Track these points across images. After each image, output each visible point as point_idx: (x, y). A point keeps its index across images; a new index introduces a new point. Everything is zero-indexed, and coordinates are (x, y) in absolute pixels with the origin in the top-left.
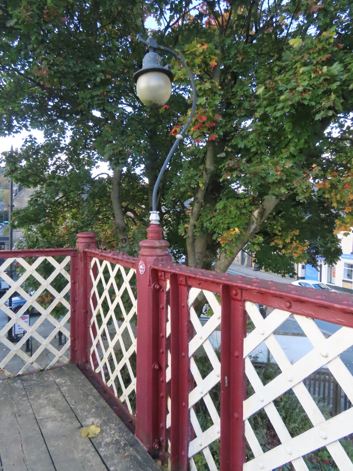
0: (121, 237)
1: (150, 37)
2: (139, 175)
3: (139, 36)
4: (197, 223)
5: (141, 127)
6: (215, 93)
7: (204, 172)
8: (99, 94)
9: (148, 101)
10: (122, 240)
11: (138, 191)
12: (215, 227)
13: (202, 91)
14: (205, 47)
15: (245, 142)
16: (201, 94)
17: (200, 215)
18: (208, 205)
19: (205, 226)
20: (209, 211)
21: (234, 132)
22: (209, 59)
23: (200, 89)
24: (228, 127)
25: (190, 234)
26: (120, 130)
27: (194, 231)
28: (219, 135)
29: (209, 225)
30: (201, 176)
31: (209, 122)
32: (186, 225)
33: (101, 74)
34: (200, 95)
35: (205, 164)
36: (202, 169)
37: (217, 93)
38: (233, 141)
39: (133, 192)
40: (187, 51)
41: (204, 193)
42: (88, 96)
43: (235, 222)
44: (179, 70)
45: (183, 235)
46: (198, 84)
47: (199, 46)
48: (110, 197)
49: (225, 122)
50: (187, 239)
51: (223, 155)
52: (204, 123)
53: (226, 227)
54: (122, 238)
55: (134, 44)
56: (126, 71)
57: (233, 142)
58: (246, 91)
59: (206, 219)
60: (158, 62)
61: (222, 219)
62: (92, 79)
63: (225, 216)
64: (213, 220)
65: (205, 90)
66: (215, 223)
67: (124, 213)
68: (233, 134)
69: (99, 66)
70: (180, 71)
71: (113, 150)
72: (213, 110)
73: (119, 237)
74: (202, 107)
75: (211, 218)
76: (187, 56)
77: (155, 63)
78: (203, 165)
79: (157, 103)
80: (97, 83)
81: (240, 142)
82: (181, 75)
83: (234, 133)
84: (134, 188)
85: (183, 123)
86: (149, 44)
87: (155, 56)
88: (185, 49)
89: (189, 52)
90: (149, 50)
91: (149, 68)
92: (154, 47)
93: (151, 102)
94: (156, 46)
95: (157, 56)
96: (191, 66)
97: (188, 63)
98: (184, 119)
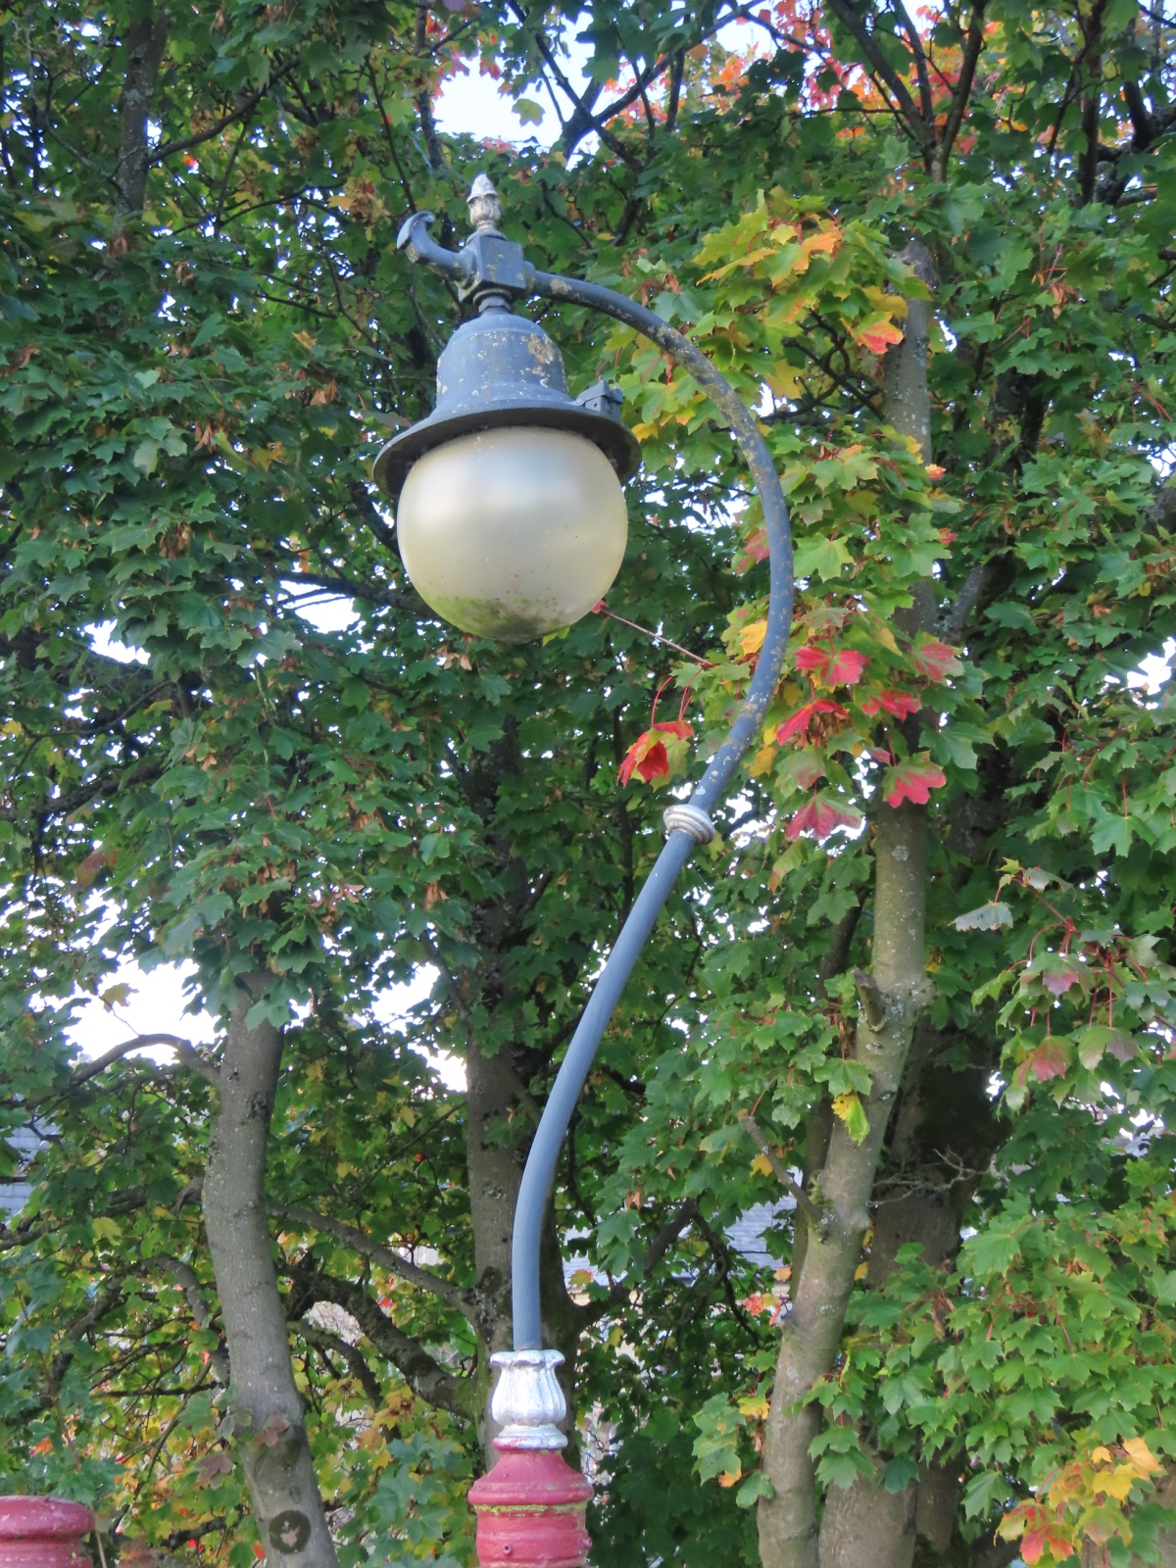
0: (270, 1504)
1: (485, 228)
2: (398, 1039)
4: (835, 1388)
5: (420, 728)
6: (909, 506)
7: (863, 1019)
8: (144, 547)
9: (476, 604)
10: (277, 1526)
11: (394, 1152)
12: (967, 1421)
13: (818, 497)
14: (826, 239)
15: (1138, 812)
16: (814, 514)
17: (850, 1330)
18: (906, 1255)
19: (892, 1407)
20: (915, 1298)
21: (1056, 747)
22: (852, 311)
23: (808, 485)
24: (1012, 717)
25: (781, 1472)
26: (276, 760)
27: (815, 1450)
28: (951, 770)
29: (918, 1401)
30: (843, 1047)
31: (877, 687)
32: (752, 1407)
33: (165, 424)
34: (808, 522)
35: (865, 960)
36: (847, 997)
37: (917, 508)
38: (1052, 808)
39: (355, 1161)
40: (713, 268)
41: (871, 1164)
42: (75, 558)
43: (1118, 1376)
44: (663, 379)
45: (727, 1482)
46: (793, 455)
47: (784, 233)
48: (192, 1199)
49: (987, 684)
50: (761, 1513)
51: (995, 915)
52: (842, 695)
53: (1047, 1413)
54: (277, 1512)
55: (369, 235)
56: (320, 398)
57: (1057, 819)
58: (1115, 488)
59: (897, 1355)
60: (538, 371)
61: (1015, 1355)
62: (105, 453)
63: (1033, 1332)
64: (946, 1362)
65: (837, 494)
66: (967, 1387)
67: (295, 1308)
68: (1045, 764)
69: (149, 378)
70: (672, 386)
71: (232, 890)
72: (898, 610)
73: (258, 1499)
74: (828, 597)
75: (933, 1352)
76: (713, 297)
77: (517, 378)
78: (853, 971)
79: (531, 612)
80: (135, 480)
81: (1105, 816)
82: (682, 410)
83: (1053, 757)
84: (362, 1131)
85: (701, 698)
86: (474, 267)
87: (518, 335)
88: (699, 258)
89: (721, 273)
90: (479, 302)
91: (478, 409)
92: (511, 284)
93: (494, 611)
94: (519, 280)
95: (528, 336)
96: (741, 353)
97: (723, 334)
98: (708, 673)
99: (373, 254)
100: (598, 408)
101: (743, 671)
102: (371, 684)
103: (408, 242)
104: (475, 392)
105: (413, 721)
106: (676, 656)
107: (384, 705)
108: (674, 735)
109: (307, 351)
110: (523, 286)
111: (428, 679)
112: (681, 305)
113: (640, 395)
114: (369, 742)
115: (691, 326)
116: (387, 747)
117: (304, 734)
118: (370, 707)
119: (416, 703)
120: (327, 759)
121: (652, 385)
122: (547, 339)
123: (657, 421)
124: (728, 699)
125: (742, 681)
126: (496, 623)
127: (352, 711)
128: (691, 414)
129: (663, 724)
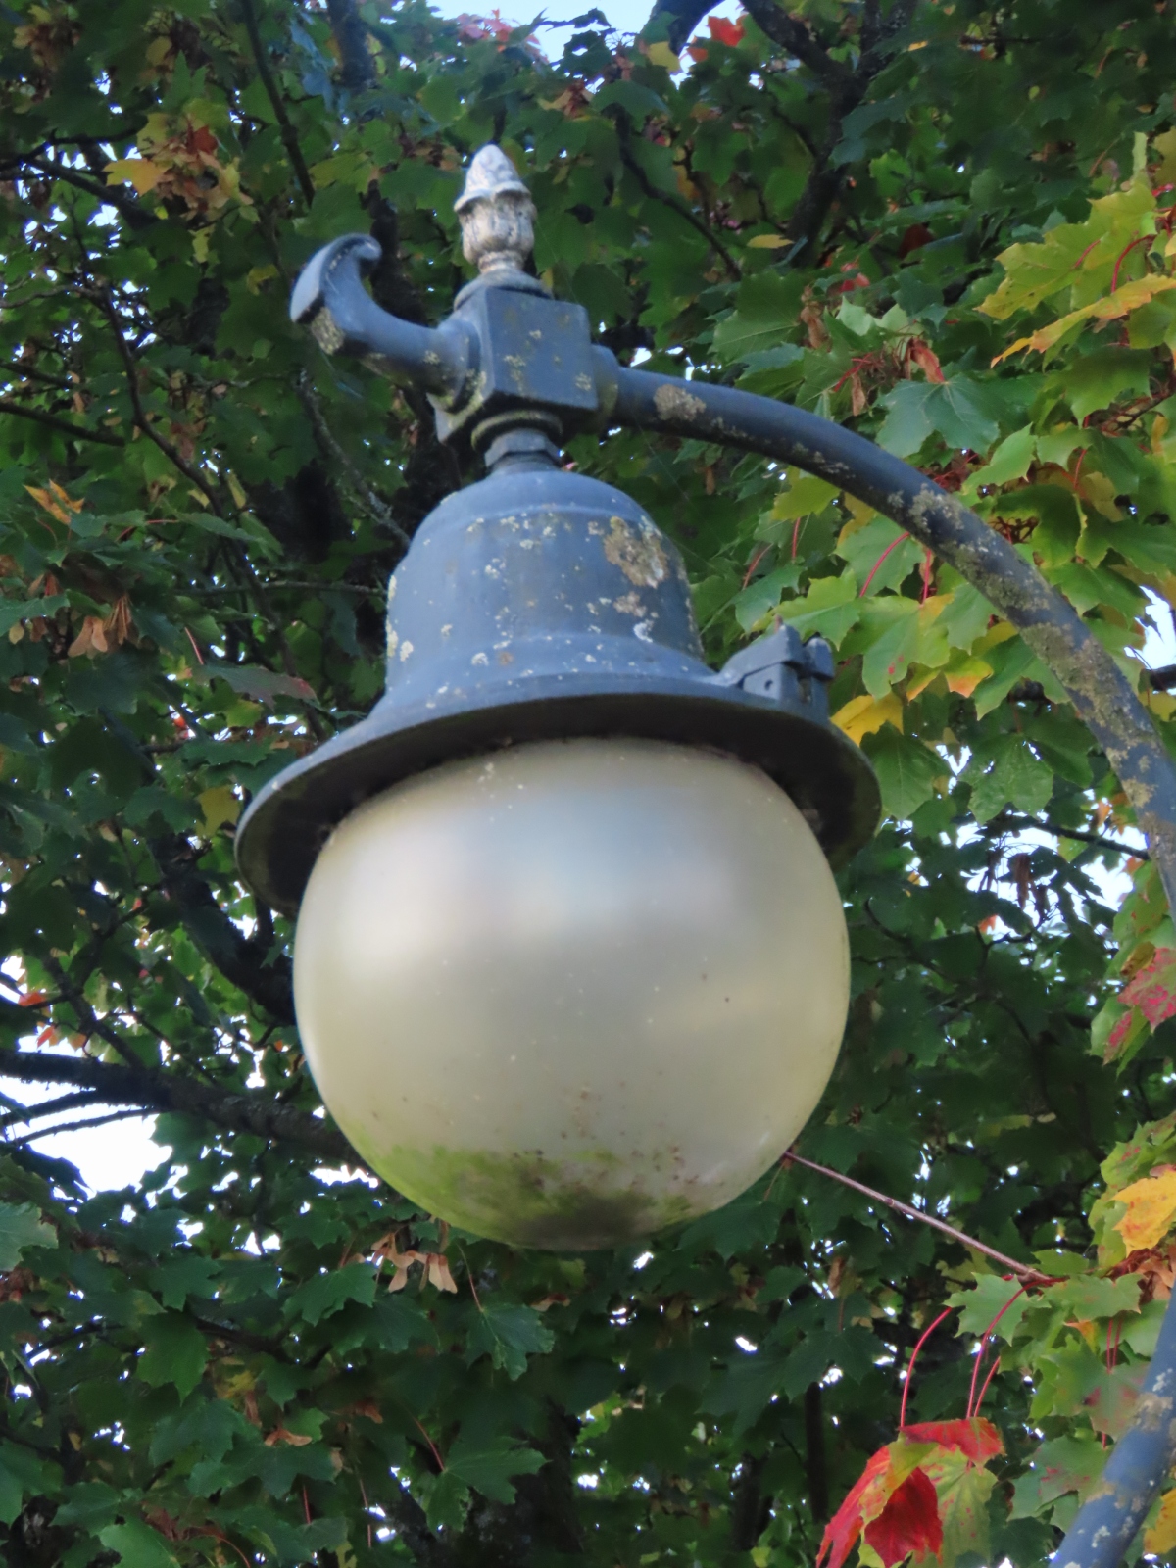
1: (500, 269)
3: (328, 274)
5: (333, 1438)
9: (484, 1163)
40: (1028, 324)
44: (914, 587)
55: (201, 247)
56: (93, 638)
60: (628, 604)
70: (934, 605)
76: (1027, 395)
77: (580, 622)
79: (620, 1183)
82: (959, 660)
85: (1023, 1360)
86: (475, 363)
87: (581, 521)
88: (993, 303)
89: (1049, 338)
90: (486, 441)
91: (488, 699)
92: (561, 398)
93: (530, 1180)
94: (580, 389)
95: (603, 523)
96: (1100, 526)
97: (1054, 479)
98: (1039, 1301)
99: (211, 292)
100: (775, 692)
101: (1124, 1294)
102: (212, 1330)
103: (317, 305)
104: (480, 657)
105: (316, 1420)
106: (957, 1254)
107: (242, 1381)
108: (959, 1456)
109: (62, 529)
110: (590, 403)
111: (352, 1315)
112: (948, 410)
113: (857, 628)
114: (205, 1475)
115: (975, 459)
116: (250, 1488)
117: (45, 1453)
118: (207, 1387)
119: (321, 1374)
120: (104, 1518)
121: (885, 603)
122: (649, 529)
123: (898, 689)
124: (1085, 1364)
125: (1124, 1318)
126: (536, 1208)
127: (163, 1399)
128: (984, 670)
129: (926, 1427)
